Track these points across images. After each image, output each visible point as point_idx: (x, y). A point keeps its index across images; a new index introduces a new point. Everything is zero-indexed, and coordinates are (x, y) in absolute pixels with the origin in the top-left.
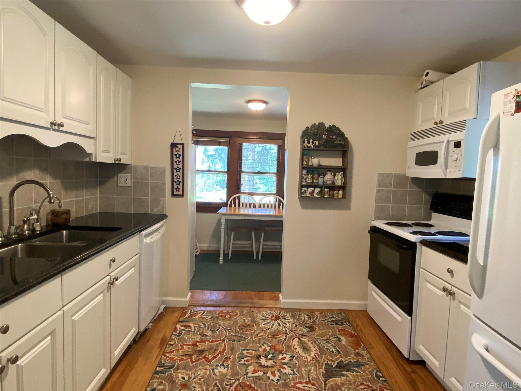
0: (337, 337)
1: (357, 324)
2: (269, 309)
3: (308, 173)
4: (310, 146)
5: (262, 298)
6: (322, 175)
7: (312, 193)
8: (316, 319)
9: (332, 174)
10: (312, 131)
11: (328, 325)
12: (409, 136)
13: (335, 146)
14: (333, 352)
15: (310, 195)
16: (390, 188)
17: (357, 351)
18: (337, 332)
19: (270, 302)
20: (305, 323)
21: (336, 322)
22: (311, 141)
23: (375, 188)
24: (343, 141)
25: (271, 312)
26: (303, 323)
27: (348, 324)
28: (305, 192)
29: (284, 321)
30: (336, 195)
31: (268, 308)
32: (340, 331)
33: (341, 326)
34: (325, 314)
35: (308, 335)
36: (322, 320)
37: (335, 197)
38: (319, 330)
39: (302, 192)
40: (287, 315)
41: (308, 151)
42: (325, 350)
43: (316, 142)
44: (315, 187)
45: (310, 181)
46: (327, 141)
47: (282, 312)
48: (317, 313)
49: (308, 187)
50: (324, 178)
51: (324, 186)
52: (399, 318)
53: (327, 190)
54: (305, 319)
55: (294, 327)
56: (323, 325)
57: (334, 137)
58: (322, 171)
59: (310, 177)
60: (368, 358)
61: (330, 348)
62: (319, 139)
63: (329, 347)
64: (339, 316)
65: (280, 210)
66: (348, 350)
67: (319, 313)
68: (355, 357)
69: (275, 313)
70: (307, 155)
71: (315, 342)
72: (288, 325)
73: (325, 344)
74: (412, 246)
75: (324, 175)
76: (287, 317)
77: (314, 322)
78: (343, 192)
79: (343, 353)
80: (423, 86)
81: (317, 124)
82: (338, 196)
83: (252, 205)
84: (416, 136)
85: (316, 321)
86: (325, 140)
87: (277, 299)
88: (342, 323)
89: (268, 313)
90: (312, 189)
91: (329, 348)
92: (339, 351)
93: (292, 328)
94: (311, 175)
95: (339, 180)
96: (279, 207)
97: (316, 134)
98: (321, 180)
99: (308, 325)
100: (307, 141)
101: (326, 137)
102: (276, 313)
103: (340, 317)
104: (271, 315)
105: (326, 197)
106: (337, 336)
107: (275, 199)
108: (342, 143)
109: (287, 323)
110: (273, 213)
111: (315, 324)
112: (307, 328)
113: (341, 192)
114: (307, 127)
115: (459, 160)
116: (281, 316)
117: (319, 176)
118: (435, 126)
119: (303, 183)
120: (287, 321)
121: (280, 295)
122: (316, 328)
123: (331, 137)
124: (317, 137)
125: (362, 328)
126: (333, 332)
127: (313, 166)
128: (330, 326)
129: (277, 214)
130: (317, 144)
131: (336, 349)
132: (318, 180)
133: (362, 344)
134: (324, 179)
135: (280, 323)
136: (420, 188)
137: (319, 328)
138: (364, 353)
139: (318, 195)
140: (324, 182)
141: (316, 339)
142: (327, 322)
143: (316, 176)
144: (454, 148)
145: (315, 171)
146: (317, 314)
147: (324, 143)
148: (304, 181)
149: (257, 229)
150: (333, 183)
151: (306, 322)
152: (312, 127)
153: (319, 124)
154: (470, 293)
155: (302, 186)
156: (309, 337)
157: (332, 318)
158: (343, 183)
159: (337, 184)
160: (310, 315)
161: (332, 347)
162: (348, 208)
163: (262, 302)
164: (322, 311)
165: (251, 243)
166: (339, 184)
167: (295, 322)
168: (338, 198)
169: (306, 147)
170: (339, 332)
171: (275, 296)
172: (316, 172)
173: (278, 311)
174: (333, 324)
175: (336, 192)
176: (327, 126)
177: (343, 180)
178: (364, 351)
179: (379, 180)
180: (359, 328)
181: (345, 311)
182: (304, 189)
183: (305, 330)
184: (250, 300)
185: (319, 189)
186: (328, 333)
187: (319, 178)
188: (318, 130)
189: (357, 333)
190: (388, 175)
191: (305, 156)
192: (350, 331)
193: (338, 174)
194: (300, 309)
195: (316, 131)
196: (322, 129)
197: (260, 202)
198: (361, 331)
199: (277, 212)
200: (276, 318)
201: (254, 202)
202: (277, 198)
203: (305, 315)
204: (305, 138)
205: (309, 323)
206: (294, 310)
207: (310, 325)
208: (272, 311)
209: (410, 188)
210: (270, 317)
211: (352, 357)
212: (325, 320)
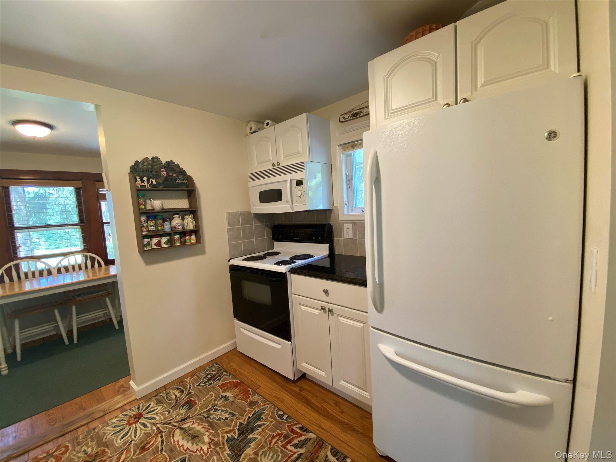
0: (222, 397)
1: (233, 368)
2: (118, 410)
3: (148, 218)
4: (145, 186)
5: (101, 400)
6: (168, 220)
7: (158, 244)
8: (190, 388)
9: (179, 218)
10: (144, 167)
11: (206, 388)
12: (249, 177)
13: (178, 185)
14: (227, 419)
15: (157, 246)
16: (239, 225)
17: (249, 400)
18: (220, 391)
19: (116, 399)
20: (178, 402)
21: (213, 379)
22: (145, 179)
23: (226, 227)
24: (186, 180)
25: (124, 413)
26: (176, 403)
27: (225, 374)
28: (149, 244)
29: (149, 416)
30: (188, 241)
31: (116, 411)
32: (222, 387)
33: (220, 381)
34: (197, 375)
35: (189, 415)
36: (197, 386)
37: (188, 243)
38: (200, 401)
39: (145, 245)
40: (150, 405)
41: (143, 192)
42: (217, 422)
43: (152, 180)
44: (161, 236)
45: (153, 229)
46: (166, 179)
47: (141, 405)
48: (187, 380)
49: (151, 236)
50: (170, 223)
51: (174, 233)
52: (278, 346)
53: (177, 237)
54: (176, 396)
55: (167, 416)
56: (201, 391)
57: (174, 175)
58: (166, 215)
59: (152, 224)
60: (262, 401)
61: (222, 415)
62: (157, 177)
63: (220, 415)
64: (213, 369)
65: (95, 270)
66: (240, 406)
67: (191, 379)
68: (251, 409)
69: (131, 412)
70: (143, 196)
71: (201, 419)
72: (158, 418)
73: (214, 414)
74: (282, 277)
75: (171, 219)
76: (151, 408)
77: (189, 394)
78: (196, 236)
79: (237, 413)
80: (253, 131)
81: (150, 159)
82: (190, 242)
83: (45, 273)
84: (255, 176)
85: (190, 391)
86: (164, 178)
87: (127, 389)
88: (219, 376)
89: (121, 418)
90: (158, 238)
91: (221, 417)
92: (233, 414)
93: (165, 419)
94: (154, 222)
95: (189, 223)
96: (93, 266)
97: (150, 170)
98: (167, 226)
99: (183, 402)
100: (139, 178)
101: (165, 174)
102: (133, 411)
103: (214, 371)
104: (126, 418)
105: (177, 245)
106: (222, 395)
107: (84, 258)
108: (185, 182)
109: (155, 416)
110: (85, 277)
111: (191, 397)
112: (184, 406)
113: (193, 237)
114: (137, 162)
115: (303, 196)
116: (141, 412)
117: (164, 221)
118: (273, 168)
119: (144, 233)
120: (154, 414)
121: (132, 383)
122: (195, 400)
123: (171, 174)
124: (153, 175)
125: (241, 371)
126: (215, 394)
127: (153, 210)
128: (209, 387)
129: (91, 277)
130: (154, 183)
131: (228, 413)
132: (163, 226)
133: (249, 389)
134: (171, 225)
135: (145, 422)
136: (262, 223)
137: (198, 397)
138: (256, 398)
139: (167, 244)
140: (171, 228)
141: (200, 415)
142: (203, 384)
143: (160, 222)
144: (297, 186)
145: (158, 215)
146: (188, 382)
147: (163, 183)
148: (145, 230)
149: (62, 304)
150: (183, 227)
151: (180, 399)
152: (143, 161)
153: (153, 158)
154: (366, 311)
155: (144, 237)
156: (191, 418)
157: (206, 376)
158: (194, 226)
159: (188, 228)
160: (180, 387)
161: (223, 413)
162: (202, 252)
163: (104, 406)
164: (192, 374)
165: (56, 325)
166: (190, 229)
167: (166, 408)
168: (191, 244)
169: (140, 187)
170: (222, 389)
171: (122, 386)
172: (159, 217)
173: (134, 407)
174: (211, 384)
175: (187, 237)
176: (164, 162)
177: (194, 223)
178: (254, 395)
179: (228, 219)
180: (237, 372)
181: (216, 361)
182: (146, 241)
183: (183, 411)
184: (82, 414)
185: (168, 238)
186: (211, 399)
187: (165, 224)
188: (153, 166)
189: (239, 379)
190: (236, 213)
191: (141, 198)
192: (231, 381)
193: (187, 217)
194: (164, 386)
195: (150, 167)
196: (158, 164)
197: (60, 265)
198: (241, 374)
199: (91, 274)
200: (135, 418)
201: (47, 267)
202: (86, 257)
203: (174, 390)
204: (136, 174)
205: (184, 398)
206: (157, 392)
207: (186, 399)
208: (126, 410)
209: (255, 223)
210: (125, 422)
211: (248, 411)
212: (201, 383)
